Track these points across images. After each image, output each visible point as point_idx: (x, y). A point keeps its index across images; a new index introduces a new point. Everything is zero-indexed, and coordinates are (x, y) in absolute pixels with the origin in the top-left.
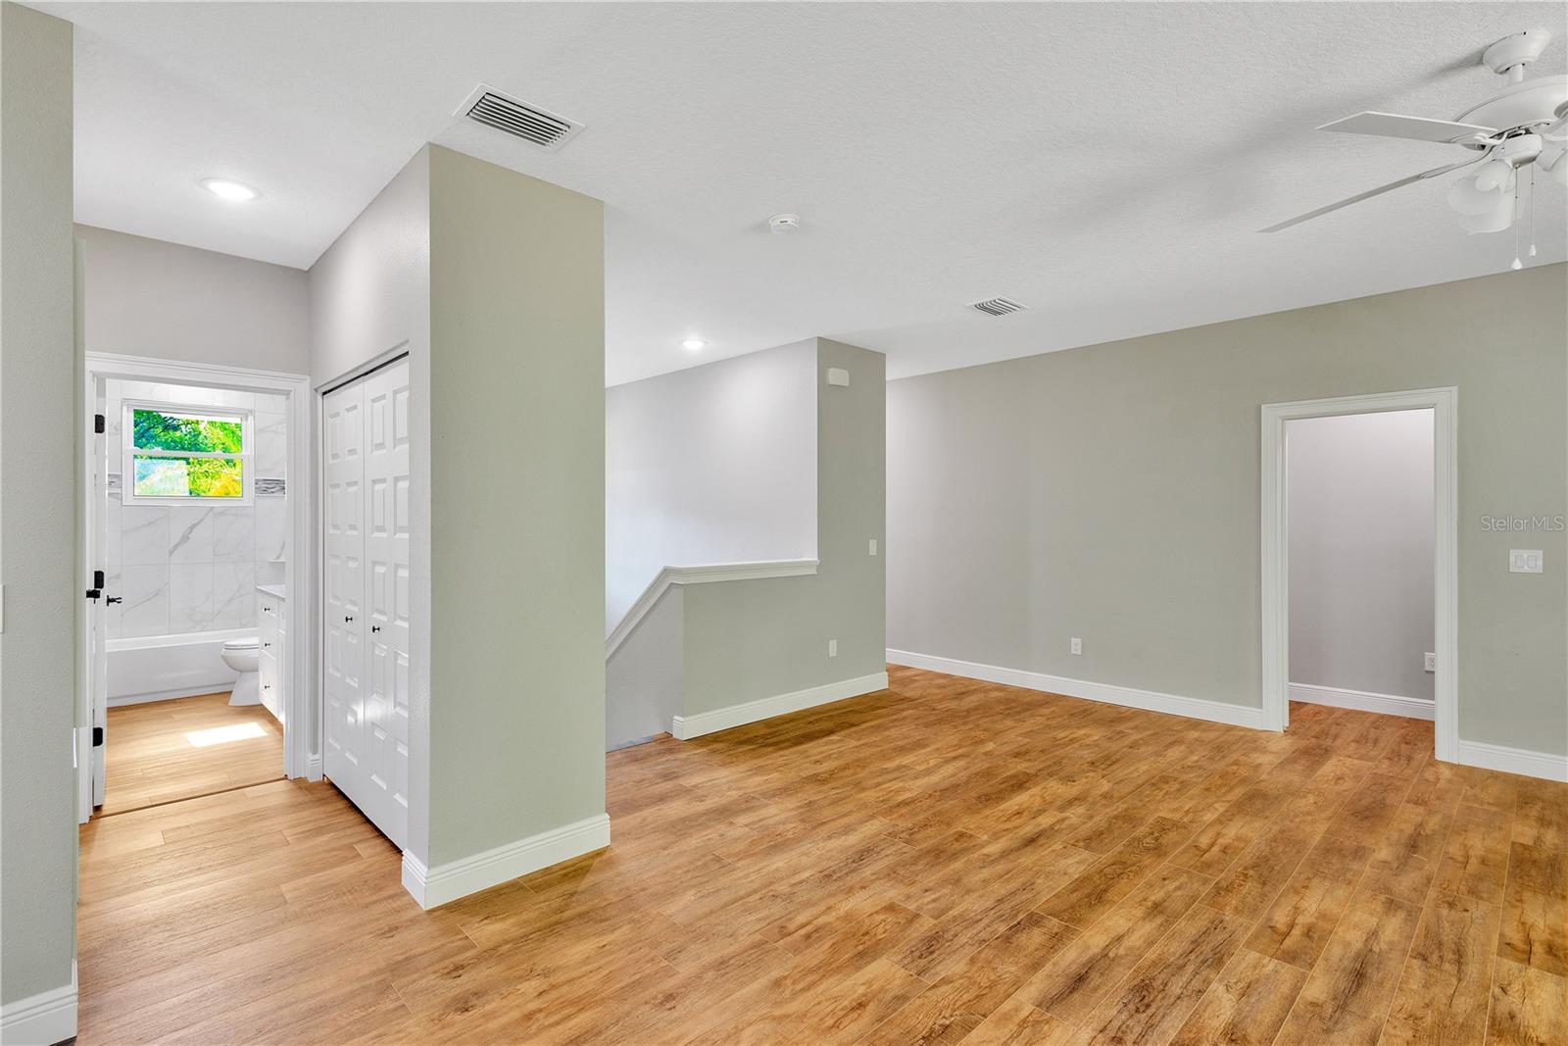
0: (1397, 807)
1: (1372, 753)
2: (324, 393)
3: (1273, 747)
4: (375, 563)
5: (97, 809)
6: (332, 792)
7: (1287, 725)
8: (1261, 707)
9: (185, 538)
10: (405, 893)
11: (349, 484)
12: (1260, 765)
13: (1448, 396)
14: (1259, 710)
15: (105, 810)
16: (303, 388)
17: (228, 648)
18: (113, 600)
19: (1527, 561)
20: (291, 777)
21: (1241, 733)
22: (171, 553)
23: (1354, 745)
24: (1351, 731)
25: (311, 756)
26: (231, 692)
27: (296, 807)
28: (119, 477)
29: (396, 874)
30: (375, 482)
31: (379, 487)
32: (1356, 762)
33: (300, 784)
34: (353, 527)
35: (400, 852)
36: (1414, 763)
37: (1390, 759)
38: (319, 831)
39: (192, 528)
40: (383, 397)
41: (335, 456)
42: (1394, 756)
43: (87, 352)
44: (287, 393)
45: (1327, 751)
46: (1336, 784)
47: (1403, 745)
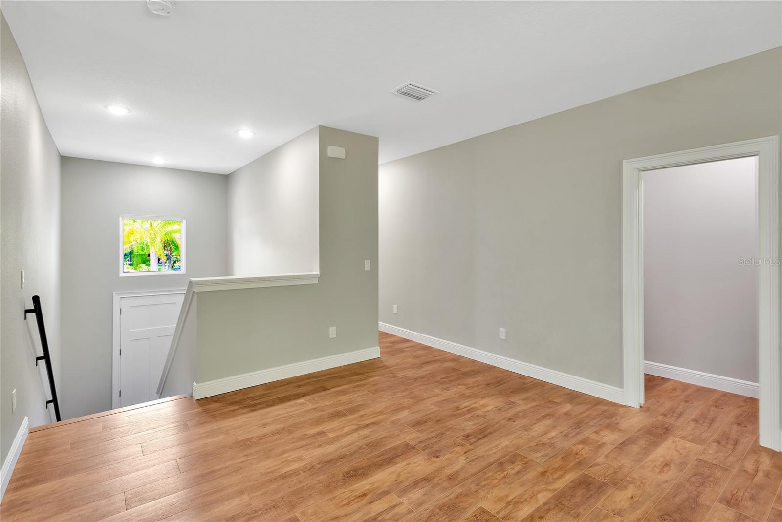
0: (708, 508)
1: (705, 435)
3: (624, 424)
12: (604, 444)
21: (605, 408)
23: (692, 424)
24: (694, 410)
32: (688, 444)
36: (740, 448)
37: (719, 443)
42: (723, 440)
45: (667, 429)
46: (661, 471)
47: (735, 427)
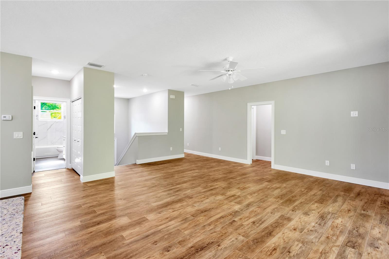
2: (72, 102)
4: (78, 131)
5: (34, 171)
6: (73, 170)
7: (251, 163)
8: (247, 160)
9: (50, 127)
10: (80, 181)
11: (75, 118)
13: (273, 102)
14: (246, 160)
15: (35, 172)
16: (69, 101)
17: (58, 147)
18: (37, 137)
19: (283, 132)
20: (66, 168)
22: (48, 130)
25: (70, 164)
26: (58, 157)
27: (66, 172)
28: (38, 115)
29: (79, 179)
30: (78, 118)
31: (79, 118)
33: (68, 169)
34: (76, 125)
35: (80, 175)
38: (69, 174)
39: (51, 125)
40: (79, 104)
41: (74, 113)
43: (33, 96)
44: (66, 102)
